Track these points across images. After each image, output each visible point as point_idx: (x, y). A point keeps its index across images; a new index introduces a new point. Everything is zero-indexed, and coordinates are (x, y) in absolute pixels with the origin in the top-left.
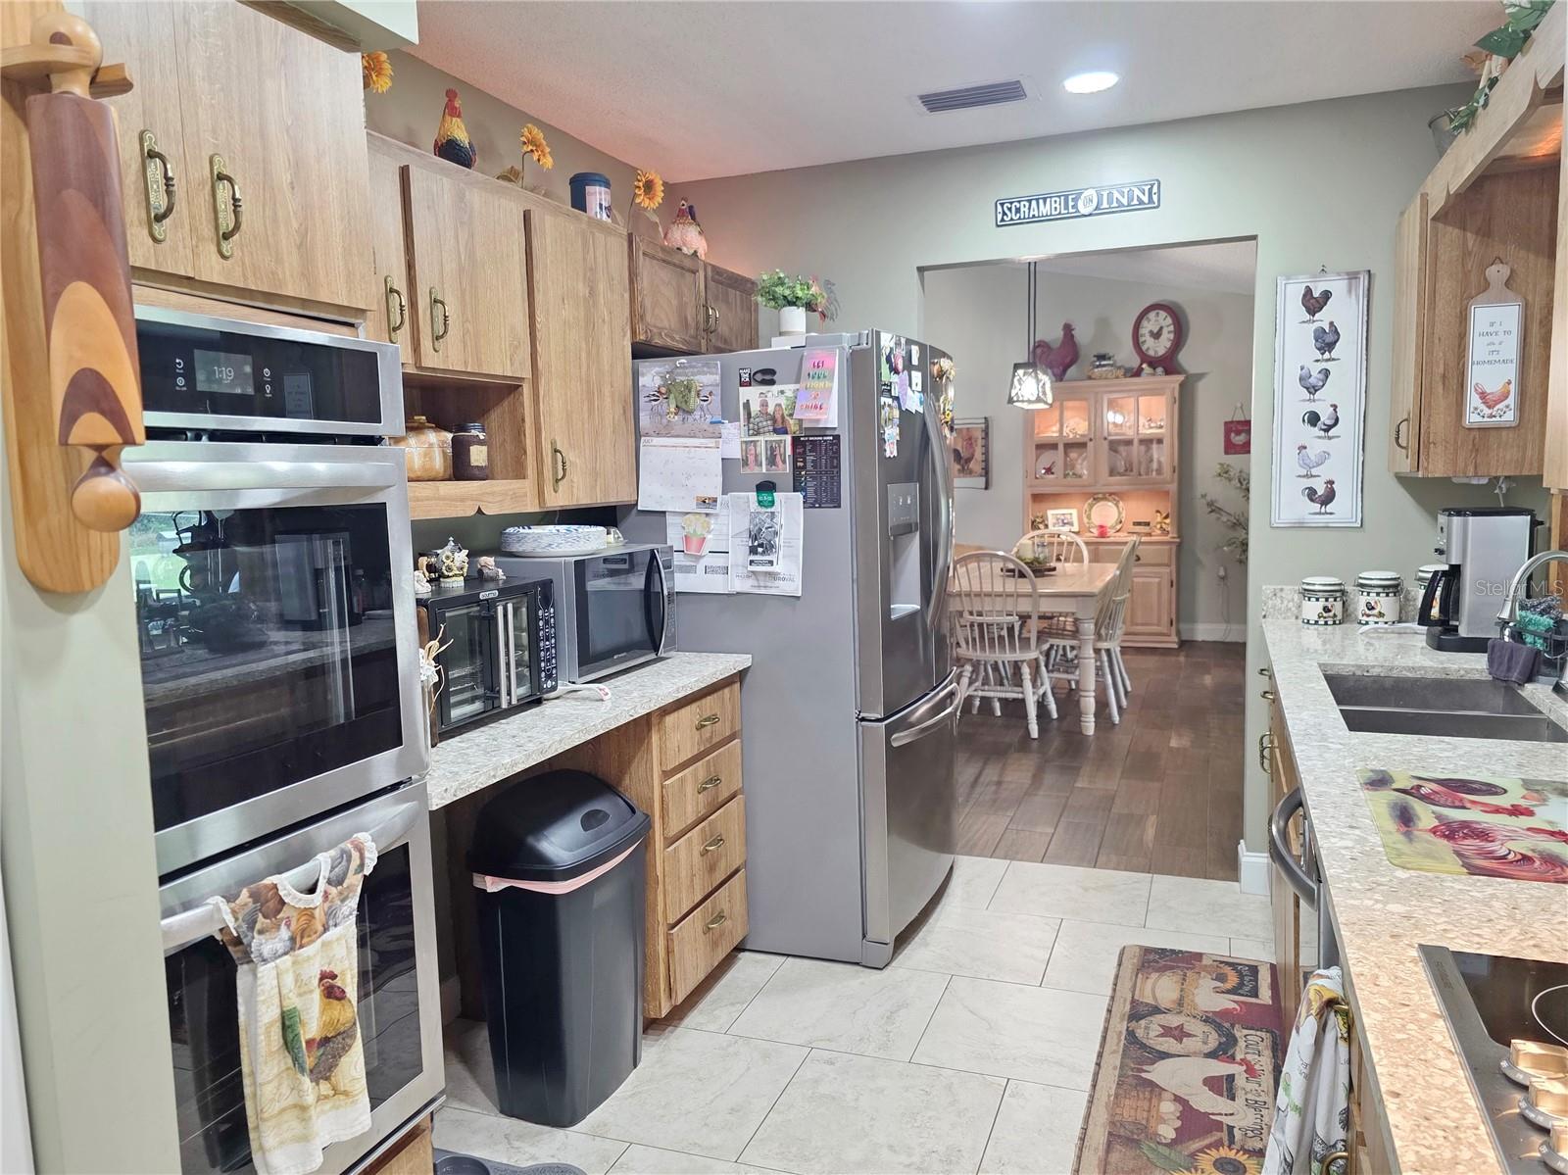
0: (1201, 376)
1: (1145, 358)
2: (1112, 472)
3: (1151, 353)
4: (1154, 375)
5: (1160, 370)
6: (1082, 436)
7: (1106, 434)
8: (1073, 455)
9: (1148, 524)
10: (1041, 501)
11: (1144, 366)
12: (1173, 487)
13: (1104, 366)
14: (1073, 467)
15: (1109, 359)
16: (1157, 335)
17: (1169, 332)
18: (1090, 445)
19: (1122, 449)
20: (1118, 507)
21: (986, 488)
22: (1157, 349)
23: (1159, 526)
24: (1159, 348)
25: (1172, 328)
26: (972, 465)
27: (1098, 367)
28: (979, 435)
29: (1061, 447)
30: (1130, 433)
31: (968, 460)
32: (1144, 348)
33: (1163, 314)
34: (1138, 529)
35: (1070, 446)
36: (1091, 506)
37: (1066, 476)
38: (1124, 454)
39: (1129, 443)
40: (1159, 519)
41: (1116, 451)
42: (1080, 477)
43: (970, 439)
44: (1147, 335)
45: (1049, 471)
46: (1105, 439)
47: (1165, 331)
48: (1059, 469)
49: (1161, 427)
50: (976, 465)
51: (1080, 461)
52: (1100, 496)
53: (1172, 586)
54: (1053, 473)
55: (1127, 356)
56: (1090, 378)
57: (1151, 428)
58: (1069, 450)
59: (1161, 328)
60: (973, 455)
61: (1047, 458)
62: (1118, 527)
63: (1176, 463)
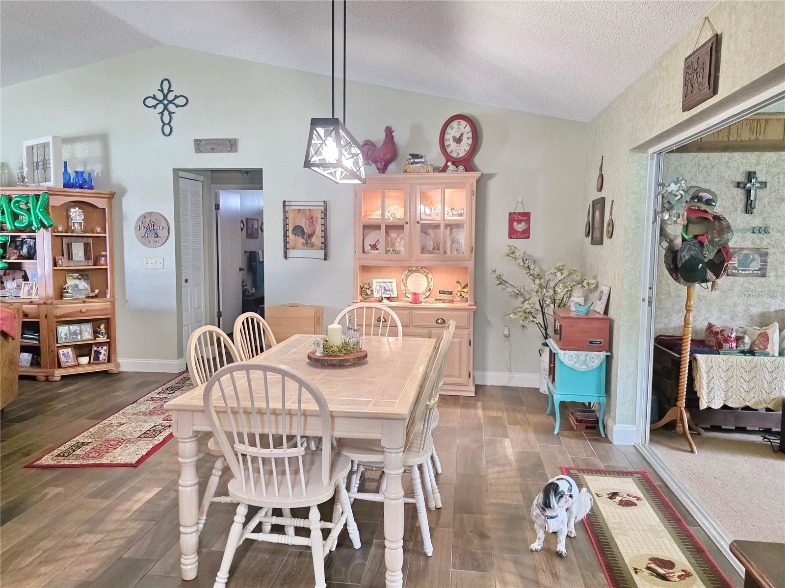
0: (491, 176)
1: (448, 157)
2: (423, 250)
3: (454, 155)
4: (457, 171)
5: (461, 168)
6: (399, 219)
7: (418, 219)
8: (393, 235)
9: (451, 293)
10: (368, 271)
11: (449, 164)
12: (471, 264)
13: (417, 163)
14: (393, 245)
15: (421, 157)
16: (458, 140)
17: (468, 138)
18: (406, 227)
19: (430, 231)
20: (427, 278)
21: (325, 259)
22: (458, 151)
23: (459, 294)
24: (460, 150)
25: (470, 135)
26: (313, 240)
27: (412, 164)
28: (319, 215)
29: (383, 228)
30: (437, 219)
31: (311, 236)
32: (449, 150)
33: (463, 123)
34: (443, 296)
35: (389, 228)
36: (407, 277)
37: (387, 252)
38: (432, 236)
39: (437, 227)
40: (459, 289)
41: (426, 233)
42: (399, 253)
43: (312, 218)
44: (451, 140)
45: (374, 247)
46: (418, 222)
47: (465, 137)
48: (381, 246)
49: (461, 215)
50: (317, 240)
51: (398, 240)
52: (414, 269)
53: (470, 345)
54: (377, 249)
55: (435, 156)
56: (406, 171)
57: (453, 215)
58: (389, 231)
59: (462, 134)
60: (315, 232)
61: (372, 238)
62: (428, 294)
63: (473, 245)
